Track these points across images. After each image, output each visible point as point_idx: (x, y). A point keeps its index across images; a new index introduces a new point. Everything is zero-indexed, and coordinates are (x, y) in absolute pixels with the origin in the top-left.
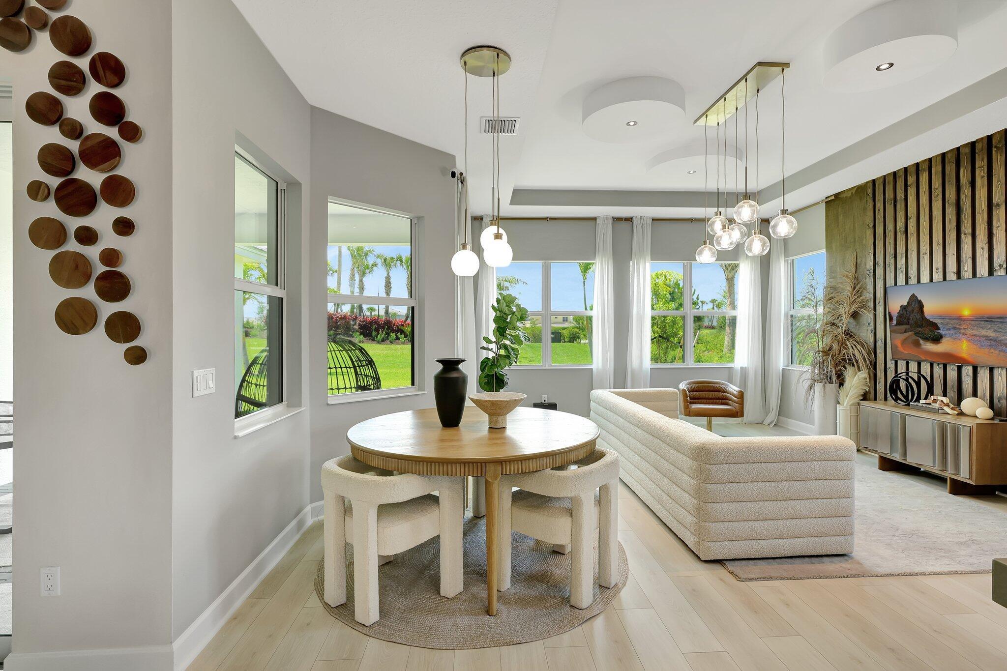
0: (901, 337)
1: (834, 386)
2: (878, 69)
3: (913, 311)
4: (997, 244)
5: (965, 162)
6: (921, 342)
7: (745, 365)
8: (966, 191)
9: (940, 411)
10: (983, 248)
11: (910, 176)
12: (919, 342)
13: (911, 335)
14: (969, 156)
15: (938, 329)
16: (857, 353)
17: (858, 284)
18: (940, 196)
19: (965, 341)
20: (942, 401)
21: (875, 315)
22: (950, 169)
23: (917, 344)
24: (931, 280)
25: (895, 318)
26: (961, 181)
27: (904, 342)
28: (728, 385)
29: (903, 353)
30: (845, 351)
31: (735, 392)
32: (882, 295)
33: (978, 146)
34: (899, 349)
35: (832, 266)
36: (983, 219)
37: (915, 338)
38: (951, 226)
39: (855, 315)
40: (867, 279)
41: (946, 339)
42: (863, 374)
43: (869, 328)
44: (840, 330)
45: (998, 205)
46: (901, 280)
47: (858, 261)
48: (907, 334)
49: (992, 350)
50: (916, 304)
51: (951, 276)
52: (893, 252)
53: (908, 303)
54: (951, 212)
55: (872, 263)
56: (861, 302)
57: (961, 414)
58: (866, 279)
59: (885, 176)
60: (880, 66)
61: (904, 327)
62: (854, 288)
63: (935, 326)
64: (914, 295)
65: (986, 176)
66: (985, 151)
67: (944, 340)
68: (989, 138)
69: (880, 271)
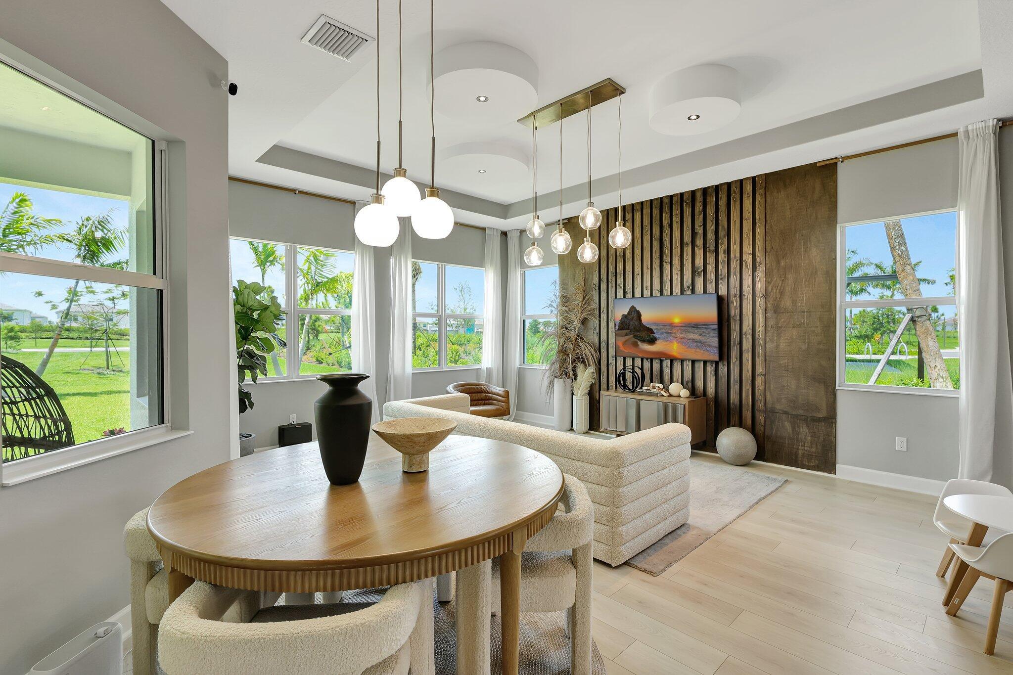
0: (621, 340)
1: (569, 380)
2: (689, 118)
3: (632, 319)
4: (686, 271)
5: (666, 209)
6: (639, 343)
7: (490, 366)
8: (667, 231)
9: (659, 395)
10: (677, 274)
11: (628, 213)
12: (637, 343)
13: (631, 338)
14: (669, 205)
15: (654, 333)
16: (587, 351)
17: (586, 295)
18: (649, 232)
19: (675, 343)
20: (659, 387)
21: (600, 321)
22: (656, 212)
23: (636, 345)
24: (642, 295)
25: (617, 325)
26: (664, 223)
27: (624, 343)
28: (489, 386)
29: (624, 351)
30: (578, 351)
31: (501, 393)
32: (606, 306)
33: (675, 199)
34: (620, 348)
35: (564, 279)
36: (677, 253)
37: (634, 340)
38: (656, 255)
39: (584, 322)
40: (594, 292)
41: (660, 341)
42: (591, 369)
43: (595, 332)
44: (572, 333)
45: (687, 244)
46: (620, 294)
47: (587, 276)
48: (627, 337)
49: (698, 350)
50: (635, 314)
51: (656, 293)
52: (614, 271)
53: (629, 313)
54: (656, 244)
55: (597, 279)
56: (590, 311)
57: (671, 395)
58: (592, 292)
59: (608, 210)
60: (691, 116)
61: (625, 332)
62: (584, 299)
63: (651, 331)
64: (633, 306)
65: (679, 221)
66: (679, 204)
67: (658, 342)
68: (682, 194)
69: (604, 286)
